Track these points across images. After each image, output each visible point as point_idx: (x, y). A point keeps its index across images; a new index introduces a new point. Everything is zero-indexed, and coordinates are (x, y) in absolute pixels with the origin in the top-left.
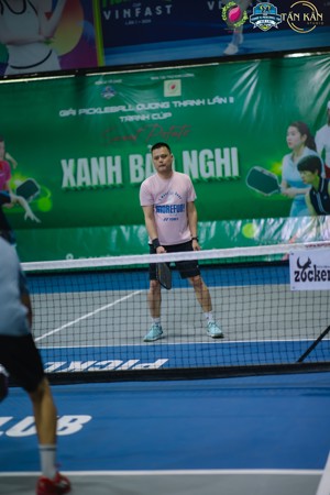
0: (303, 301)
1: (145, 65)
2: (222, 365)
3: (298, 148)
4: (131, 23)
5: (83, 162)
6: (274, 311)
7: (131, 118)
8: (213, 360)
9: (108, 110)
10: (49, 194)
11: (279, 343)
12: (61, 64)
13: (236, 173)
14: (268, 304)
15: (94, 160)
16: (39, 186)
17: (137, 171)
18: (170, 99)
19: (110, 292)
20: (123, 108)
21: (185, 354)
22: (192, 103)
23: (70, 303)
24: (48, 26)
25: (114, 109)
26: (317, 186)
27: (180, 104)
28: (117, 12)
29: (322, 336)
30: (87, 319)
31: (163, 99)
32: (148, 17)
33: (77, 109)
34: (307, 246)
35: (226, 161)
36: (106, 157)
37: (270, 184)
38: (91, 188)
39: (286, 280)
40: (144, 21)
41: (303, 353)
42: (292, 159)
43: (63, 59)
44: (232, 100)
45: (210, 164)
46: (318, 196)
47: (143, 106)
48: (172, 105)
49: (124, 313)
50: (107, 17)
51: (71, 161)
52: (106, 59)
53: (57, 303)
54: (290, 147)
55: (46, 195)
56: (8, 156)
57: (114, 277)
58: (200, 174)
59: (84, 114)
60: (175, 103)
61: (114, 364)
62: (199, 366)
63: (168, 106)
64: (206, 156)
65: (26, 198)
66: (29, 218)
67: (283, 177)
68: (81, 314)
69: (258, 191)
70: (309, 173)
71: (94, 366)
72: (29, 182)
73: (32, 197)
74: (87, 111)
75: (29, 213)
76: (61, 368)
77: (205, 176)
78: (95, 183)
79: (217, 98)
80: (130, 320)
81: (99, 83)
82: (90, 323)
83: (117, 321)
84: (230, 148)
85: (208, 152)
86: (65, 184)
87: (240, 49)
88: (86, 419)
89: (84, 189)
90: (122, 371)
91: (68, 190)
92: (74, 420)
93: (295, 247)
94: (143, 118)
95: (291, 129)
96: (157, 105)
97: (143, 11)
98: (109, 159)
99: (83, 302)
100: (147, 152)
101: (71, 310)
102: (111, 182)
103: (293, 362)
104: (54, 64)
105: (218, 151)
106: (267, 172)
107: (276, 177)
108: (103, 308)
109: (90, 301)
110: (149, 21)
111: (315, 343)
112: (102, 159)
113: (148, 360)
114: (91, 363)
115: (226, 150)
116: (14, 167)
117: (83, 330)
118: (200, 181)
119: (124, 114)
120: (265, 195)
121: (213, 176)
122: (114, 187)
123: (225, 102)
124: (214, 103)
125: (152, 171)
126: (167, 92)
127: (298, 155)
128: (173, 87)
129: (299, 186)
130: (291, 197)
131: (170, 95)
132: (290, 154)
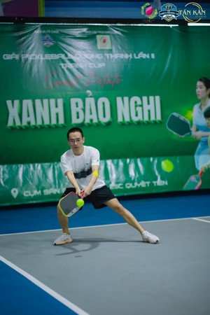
3: (204, 99)
13: (159, 118)
17: (78, 113)
27: (112, 56)
35: (151, 107)
37: (183, 127)
42: (200, 107)
45: (139, 109)
54: (199, 98)
58: (131, 118)
59: (26, 59)
64: (136, 102)
67: (194, 123)
69: (175, 133)
77: (135, 119)
79: (141, 53)
84: (154, 96)
85: (137, 99)
86: (10, 124)
95: (199, 83)
100: (86, 96)
102: (54, 122)
105: (145, 98)
106: (182, 118)
107: (189, 122)
115: (151, 98)
118: (131, 123)
119: (64, 62)
120: (180, 136)
121: (142, 120)
122: (57, 127)
123: (148, 57)
124: (139, 57)
125: (91, 114)
126: (100, 45)
127: (205, 105)
128: (104, 41)
129: (205, 131)
130: (198, 138)
131: (103, 48)
132: (199, 104)
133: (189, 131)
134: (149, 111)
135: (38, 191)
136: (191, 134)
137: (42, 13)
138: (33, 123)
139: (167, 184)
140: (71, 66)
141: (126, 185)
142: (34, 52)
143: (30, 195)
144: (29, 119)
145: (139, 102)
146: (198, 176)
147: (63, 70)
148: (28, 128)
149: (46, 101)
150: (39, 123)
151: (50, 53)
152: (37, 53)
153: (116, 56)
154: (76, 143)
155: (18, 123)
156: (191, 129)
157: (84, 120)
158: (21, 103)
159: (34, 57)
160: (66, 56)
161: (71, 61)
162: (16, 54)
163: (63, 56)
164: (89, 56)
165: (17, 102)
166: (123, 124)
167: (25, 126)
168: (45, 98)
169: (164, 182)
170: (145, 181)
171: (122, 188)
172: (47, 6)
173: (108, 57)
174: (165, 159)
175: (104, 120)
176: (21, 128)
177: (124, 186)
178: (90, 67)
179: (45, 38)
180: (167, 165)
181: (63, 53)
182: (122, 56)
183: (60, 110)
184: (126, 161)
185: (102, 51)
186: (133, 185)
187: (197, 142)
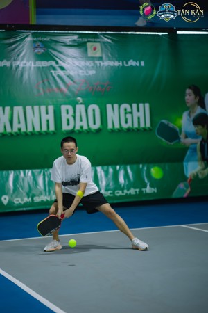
3: (193, 106)
13: (148, 125)
17: (68, 120)
27: (102, 64)
35: (141, 114)
37: (172, 134)
42: (189, 115)
45: (129, 116)
54: (188, 105)
58: (120, 124)
64: (126, 109)
67: (183, 130)
69: (164, 140)
70: (200, 127)
77: (125, 126)
79: (131, 61)
84: (144, 103)
85: (127, 106)
95: (188, 91)
100: (77, 103)
102: (44, 129)
105: (135, 106)
106: (171, 125)
107: (178, 129)
115: (141, 105)
118: (120, 130)
119: (54, 69)
120: (169, 143)
121: (131, 126)
122: (47, 133)
123: (138, 65)
124: (129, 64)
125: (81, 121)
126: (90, 53)
127: (194, 112)
128: (95, 49)
129: (193, 138)
130: (187, 145)
131: (93, 56)
132: (188, 111)
133: (179, 139)
134: (139, 118)
135: (28, 198)
136: (180, 141)
137: (33, 20)
138: (23, 130)
139: (156, 191)
140: (61, 73)
141: (116, 192)
142: (25, 59)
143: (20, 202)
144: (19, 126)
145: (129, 110)
146: (187, 183)
147: (53, 77)
148: (19, 134)
149: (36, 108)
150: (30, 129)
151: (41, 60)
152: (28, 60)
153: (106, 63)
154: (70, 154)
155: (9, 130)
156: (180, 136)
157: (74, 127)
158: (12, 110)
159: (25, 64)
160: (57, 63)
161: (62, 68)
162: (8, 60)
163: (54, 63)
164: (80, 64)
165: (8, 109)
166: (113, 131)
167: (16, 133)
168: (36, 105)
169: (153, 189)
170: (135, 188)
171: (112, 195)
172: (38, 13)
173: (98, 65)
174: (154, 166)
175: (94, 127)
176: (12, 135)
177: (113, 193)
178: (81, 74)
179: (36, 45)
180: (156, 172)
181: (54, 60)
182: (112, 64)
183: (51, 117)
184: (116, 168)
185: (93, 59)
186: (123, 192)
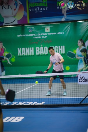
0: (81, 87)
1: (40, 23)
2: (59, 104)
3: (81, 46)
4: (37, 12)
5: (23, 49)
6: (74, 90)
7: (36, 37)
8: (57, 103)
9: (30, 35)
10: (14, 57)
11: (75, 98)
12: (18, 22)
13: (64, 52)
14: (72, 88)
15: (26, 48)
16: (12, 55)
17: (38, 52)
18: (47, 33)
19: (30, 84)
20: (34, 35)
21: (50, 101)
22: (53, 34)
23: (19, 86)
24: (15, 12)
25: (32, 35)
26: (85, 56)
28: (33, 9)
29: (86, 97)
30: (23, 91)
31: (45, 32)
32: (41, 11)
33: (22, 35)
34: (83, 73)
35: (61, 49)
36: (30, 47)
37: (73, 56)
38: (26, 56)
39: (77, 82)
40: (40, 12)
41: (81, 101)
42: (79, 49)
43: (18, 21)
44: (63, 33)
45: (57, 50)
46: (86, 59)
47: (40, 34)
48: (47, 34)
49: (33, 90)
50: (30, 10)
51: (20, 49)
52: (30, 22)
53: (16, 87)
54: (79, 46)
55: (13, 57)
56: (4, 47)
57: (31, 80)
59: (24, 36)
60: (48, 33)
61: (30, 103)
62: (53, 104)
63: (46, 34)
65: (8, 58)
66: (9, 64)
67: (77, 54)
68: (22, 89)
69: (70, 57)
70: (83, 53)
71: (25, 103)
72: (9, 54)
73: (10, 58)
74: (25, 35)
75: (9, 62)
76: (16, 104)
78: (27, 54)
80: (35, 91)
81: (28, 28)
82: (24, 92)
83: (31, 92)
85: (57, 47)
86: (19, 55)
87: (65, 19)
88: (23, 118)
89: (23, 56)
90: (33, 105)
91: (19, 56)
92: (20, 118)
93: (79, 73)
94: (40, 37)
95: (79, 41)
96: (43, 34)
97: (40, 9)
98: (31, 48)
99: (23, 86)
100: (41, 46)
101: (19, 88)
102: (31, 54)
103: (78, 103)
104: (16, 23)
105: (59, 47)
106: (72, 52)
107: (75, 54)
108: (28, 88)
109: (24, 86)
110: (42, 12)
111: (84, 98)
112: (29, 48)
113: (39, 102)
114: (24, 103)
115: (62, 46)
116: (5, 50)
117: (23, 94)
120: (72, 58)
122: (32, 56)
124: (59, 33)
125: (42, 52)
127: (81, 48)
129: (81, 56)
130: (79, 59)
132: (79, 48)
133: (75, 56)
134: (61, 51)
147: (34, 39)
155: (21, 55)
157: (40, 54)
175: (46, 54)
178: (42, 38)
183: (33, 51)
187: (78, 60)
